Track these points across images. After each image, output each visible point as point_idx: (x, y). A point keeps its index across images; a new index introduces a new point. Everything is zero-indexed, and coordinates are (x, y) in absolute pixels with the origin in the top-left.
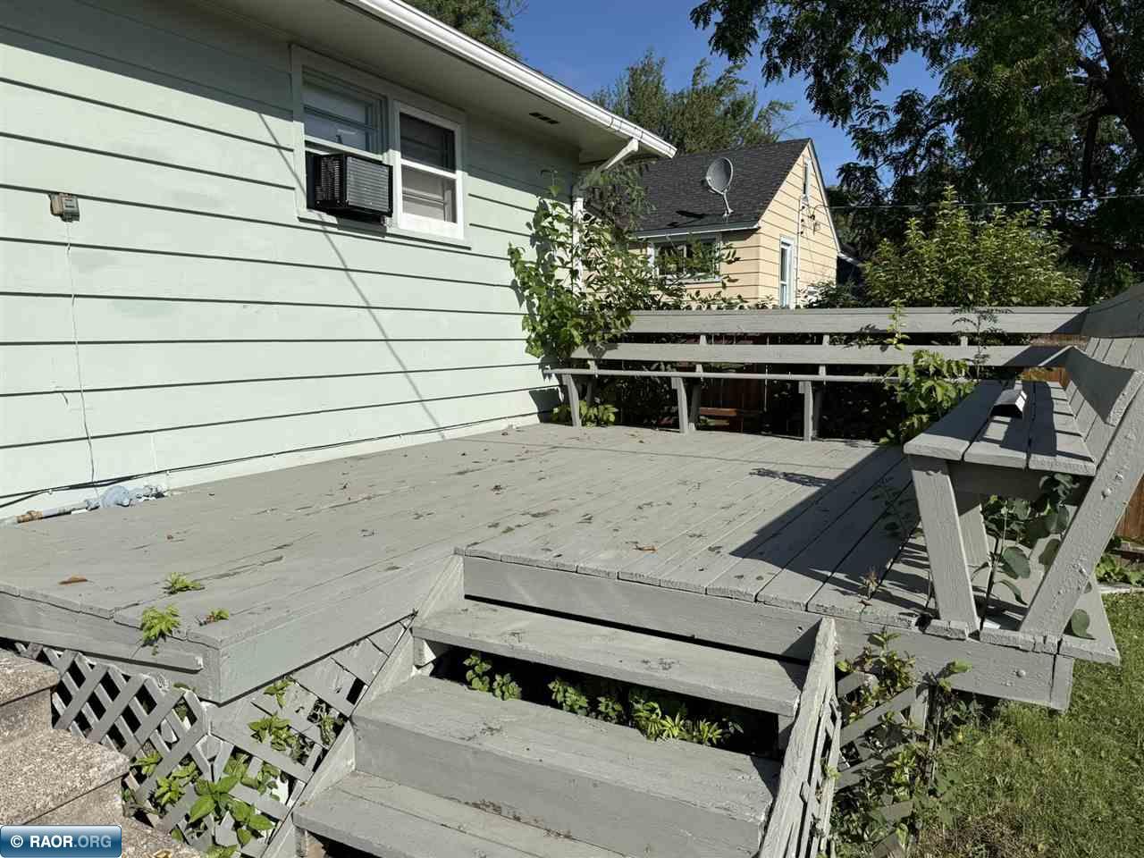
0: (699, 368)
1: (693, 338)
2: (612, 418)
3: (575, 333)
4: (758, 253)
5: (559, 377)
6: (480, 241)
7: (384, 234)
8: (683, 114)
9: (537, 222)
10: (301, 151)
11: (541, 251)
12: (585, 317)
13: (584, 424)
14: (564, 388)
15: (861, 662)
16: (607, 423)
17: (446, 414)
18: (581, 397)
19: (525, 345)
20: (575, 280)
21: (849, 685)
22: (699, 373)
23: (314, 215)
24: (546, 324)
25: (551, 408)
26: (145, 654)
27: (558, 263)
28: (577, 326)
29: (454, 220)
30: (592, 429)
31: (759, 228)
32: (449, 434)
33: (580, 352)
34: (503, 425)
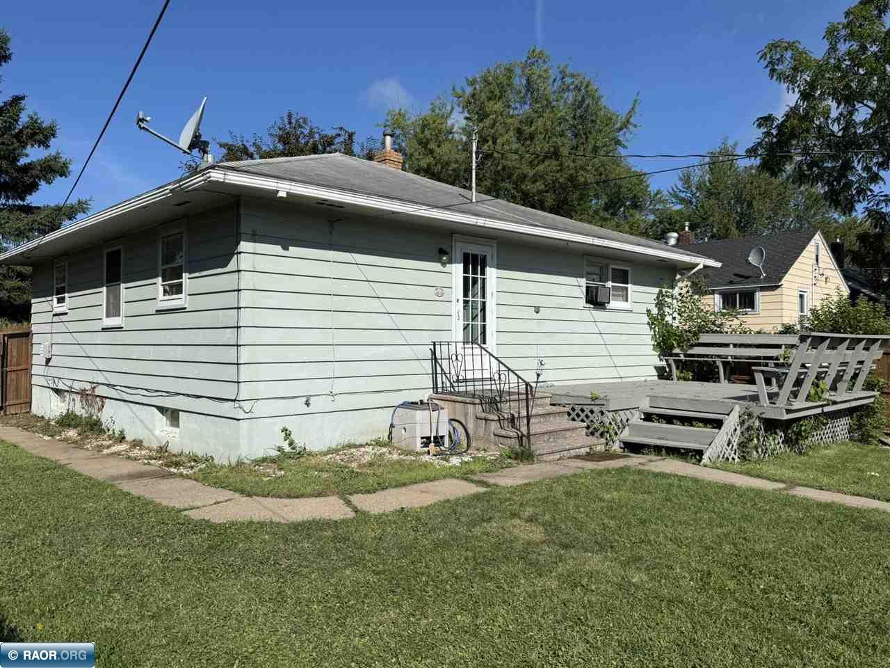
0: (730, 358)
1: (727, 345)
2: (691, 377)
3: (674, 342)
4: (782, 299)
5: (667, 361)
6: (637, 308)
7: (606, 309)
8: (752, 183)
9: (658, 298)
10: (585, 285)
11: (660, 309)
12: (679, 336)
13: (678, 380)
14: (669, 365)
15: (744, 414)
16: (688, 380)
17: (623, 372)
18: (677, 368)
19: (652, 347)
20: (674, 320)
21: (742, 419)
22: (730, 359)
23: (588, 305)
24: (661, 339)
25: (663, 374)
26: (593, 403)
27: (666, 313)
28: (675, 340)
29: (627, 301)
30: (682, 382)
31: (782, 285)
32: (624, 380)
33: (677, 351)
34: (643, 379)
